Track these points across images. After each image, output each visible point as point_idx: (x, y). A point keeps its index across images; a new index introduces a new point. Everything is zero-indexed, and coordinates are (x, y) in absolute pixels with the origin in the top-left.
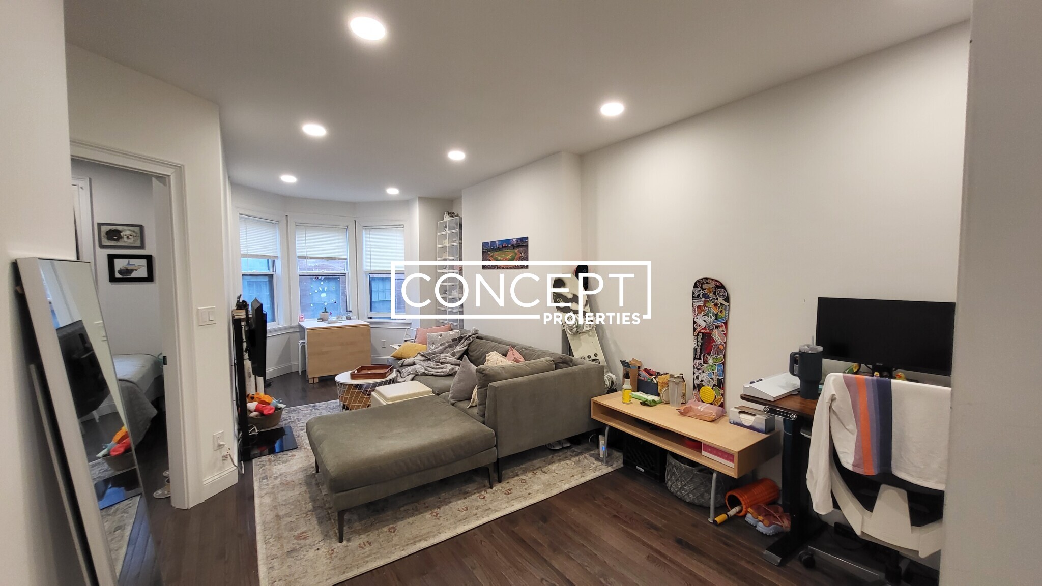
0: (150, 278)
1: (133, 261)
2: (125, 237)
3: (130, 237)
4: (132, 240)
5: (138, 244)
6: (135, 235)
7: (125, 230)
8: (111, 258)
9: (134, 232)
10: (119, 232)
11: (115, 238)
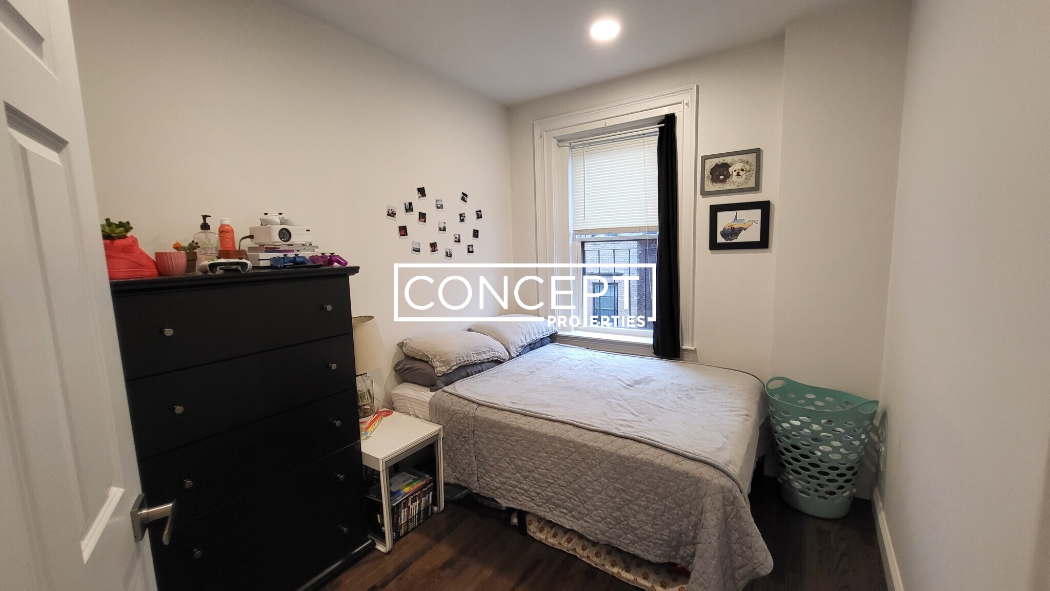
0: (763, 243)
1: (742, 214)
2: (735, 174)
3: (741, 173)
4: (744, 177)
5: (752, 184)
6: (748, 168)
7: (734, 163)
8: (715, 210)
9: (747, 163)
10: (726, 166)
11: (722, 177)
